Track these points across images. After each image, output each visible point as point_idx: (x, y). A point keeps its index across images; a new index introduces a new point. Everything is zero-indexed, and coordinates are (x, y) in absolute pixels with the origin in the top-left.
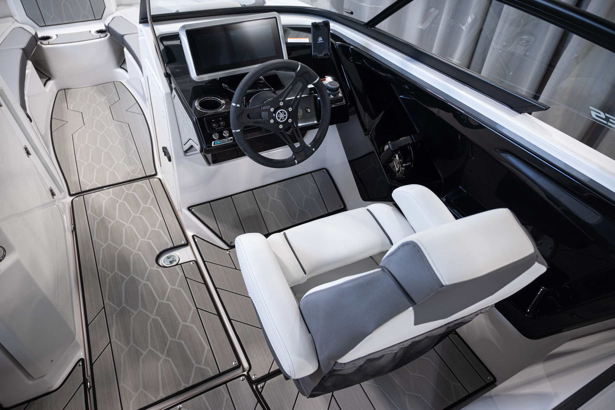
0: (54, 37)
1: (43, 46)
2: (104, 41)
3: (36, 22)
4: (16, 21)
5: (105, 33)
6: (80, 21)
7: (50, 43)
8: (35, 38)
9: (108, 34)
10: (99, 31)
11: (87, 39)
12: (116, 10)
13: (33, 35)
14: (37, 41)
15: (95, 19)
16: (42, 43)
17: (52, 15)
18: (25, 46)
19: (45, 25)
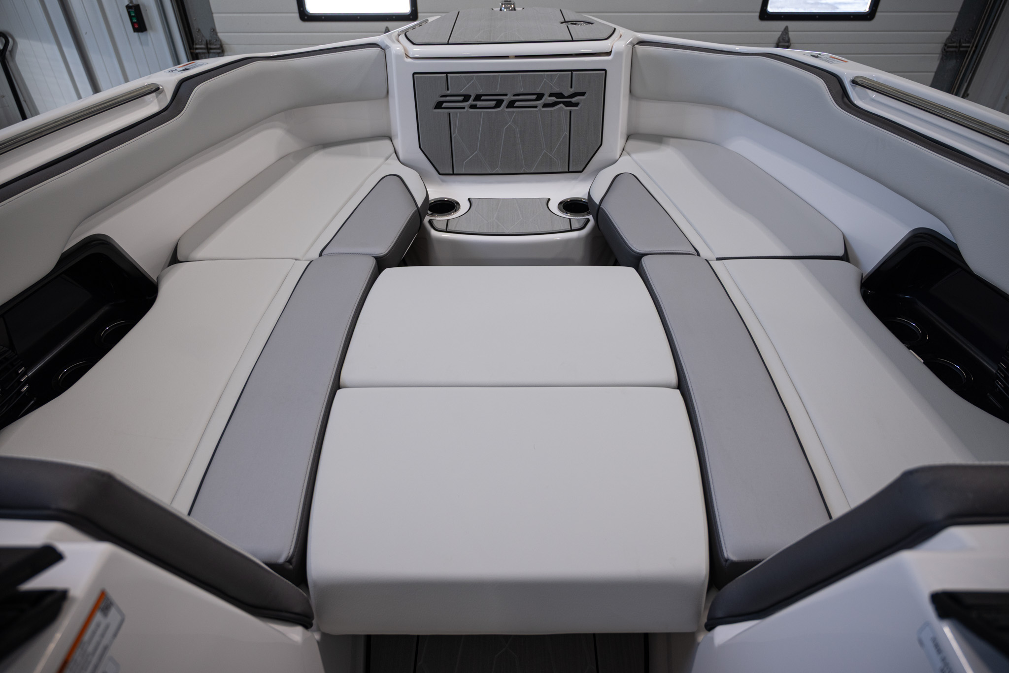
0: (464, 206)
1: (434, 233)
2: (578, 240)
3: (434, 164)
4: (394, 154)
5: (584, 216)
6: (532, 172)
7: (449, 228)
8: (419, 214)
9: (591, 217)
10: (569, 203)
11: (538, 231)
12: (623, 150)
13: (416, 209)
14: (422, 218)
15: (567, 171)
16: (433, 221)
17: (473, 153)
18: (387, 252)
19: (452, 173)
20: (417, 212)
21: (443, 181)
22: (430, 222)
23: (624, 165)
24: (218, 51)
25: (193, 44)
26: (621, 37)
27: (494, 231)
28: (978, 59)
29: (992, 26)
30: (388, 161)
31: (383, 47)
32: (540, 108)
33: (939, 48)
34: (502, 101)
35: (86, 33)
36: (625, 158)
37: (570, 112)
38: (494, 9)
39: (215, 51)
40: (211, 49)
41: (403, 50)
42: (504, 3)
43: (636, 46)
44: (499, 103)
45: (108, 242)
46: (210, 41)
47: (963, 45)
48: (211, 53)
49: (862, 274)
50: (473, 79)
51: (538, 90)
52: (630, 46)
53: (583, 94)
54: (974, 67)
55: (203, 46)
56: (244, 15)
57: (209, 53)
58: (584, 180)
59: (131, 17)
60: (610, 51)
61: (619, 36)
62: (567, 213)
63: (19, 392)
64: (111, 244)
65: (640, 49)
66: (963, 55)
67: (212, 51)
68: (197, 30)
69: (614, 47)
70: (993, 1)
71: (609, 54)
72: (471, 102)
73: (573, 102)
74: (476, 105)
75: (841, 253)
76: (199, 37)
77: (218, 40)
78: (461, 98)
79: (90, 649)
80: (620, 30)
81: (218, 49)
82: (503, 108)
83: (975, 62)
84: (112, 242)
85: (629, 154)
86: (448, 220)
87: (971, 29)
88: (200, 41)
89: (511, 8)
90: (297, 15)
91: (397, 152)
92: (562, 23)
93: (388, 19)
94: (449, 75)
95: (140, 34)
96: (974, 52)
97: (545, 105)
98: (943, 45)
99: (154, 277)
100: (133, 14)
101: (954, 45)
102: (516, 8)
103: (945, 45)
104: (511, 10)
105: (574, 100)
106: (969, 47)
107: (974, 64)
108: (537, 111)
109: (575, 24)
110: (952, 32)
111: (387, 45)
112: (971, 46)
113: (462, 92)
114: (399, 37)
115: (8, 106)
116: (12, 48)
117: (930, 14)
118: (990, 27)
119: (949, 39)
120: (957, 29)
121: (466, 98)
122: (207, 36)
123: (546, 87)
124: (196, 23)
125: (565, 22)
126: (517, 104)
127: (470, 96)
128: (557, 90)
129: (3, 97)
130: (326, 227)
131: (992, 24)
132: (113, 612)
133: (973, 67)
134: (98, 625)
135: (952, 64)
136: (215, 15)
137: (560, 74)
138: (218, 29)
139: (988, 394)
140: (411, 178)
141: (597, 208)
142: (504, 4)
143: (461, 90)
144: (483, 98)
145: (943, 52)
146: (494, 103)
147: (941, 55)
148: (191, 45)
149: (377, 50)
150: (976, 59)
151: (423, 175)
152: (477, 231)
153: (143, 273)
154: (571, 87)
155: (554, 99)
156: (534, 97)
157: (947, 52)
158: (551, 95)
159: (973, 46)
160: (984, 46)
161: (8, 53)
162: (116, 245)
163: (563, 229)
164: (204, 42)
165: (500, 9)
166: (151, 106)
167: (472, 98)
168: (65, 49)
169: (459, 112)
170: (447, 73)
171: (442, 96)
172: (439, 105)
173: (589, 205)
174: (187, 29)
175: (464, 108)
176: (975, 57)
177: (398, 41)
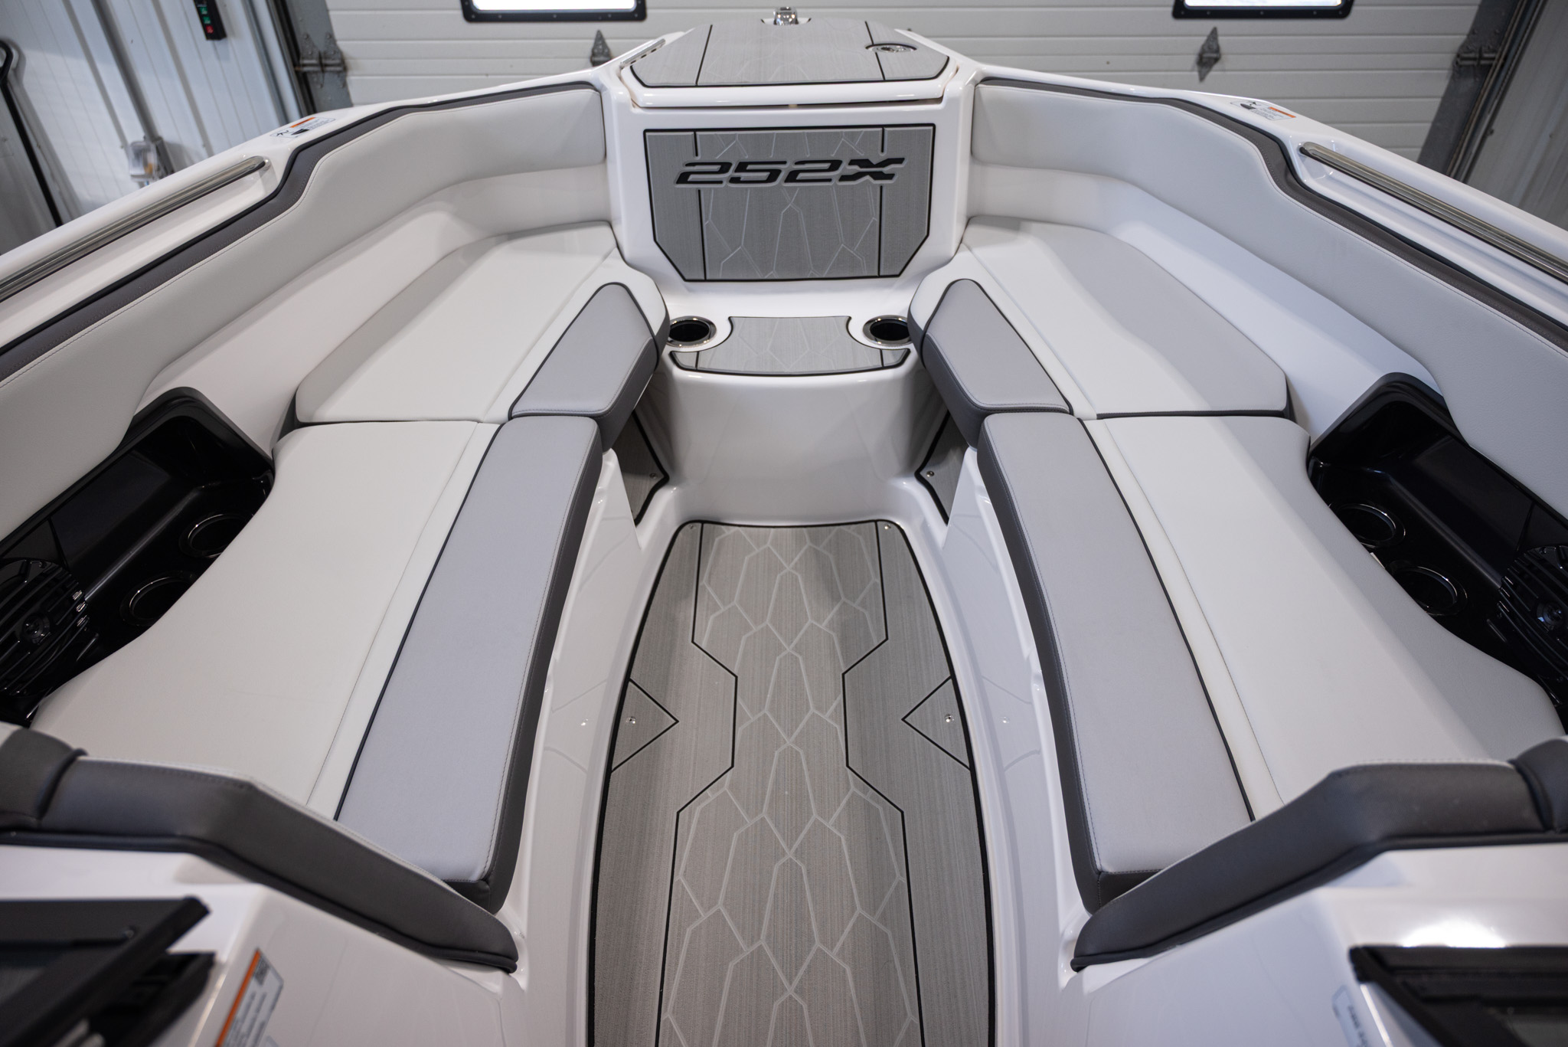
0: (722, 330)
2: (894, 381)
3: (676, 265)
4: (616, 249)
5: (902, 344)
6: (824, 276)
7: (701, 365)
8: (655, 346)
9: (911, 346)
10: (879, 324)
11: (834, 369)
12: (961, 242)
13: (651, 338)
14: (660, 350)
15: (876, 274)
16: (677, 354)
17: (736, 248)
18: (609, 407)
19: (703, 278)
20: (653, 342)
21: (690, 290)
22: (672, 355)
23: (963, 266)
24: (339, 69)
25: (299, 59)
26: (957, 71)
27: (768, 370)
28: (1508, 77)
29: (1530, 27)
30: (608, 261)
31: (597, 88)
32: (835, 181)
33: (1447, 60)
34: (778, 172)
35: (132, 42)
36: (963, 255)
37: (881, 188)
38: (765, 20)
39: (332, 69)
40: (326, 65)
41: (628, 96)
42: (780, 11)
43: (980, 85)
44: (774, 175)
45: (193, 398)
46: (325, 53)
47: (1486, 55)
48: (327, 71)
49: (1310, 438)
50: (734, 139)
51: (833, 155)
52: (970, 85)
53: (900, 161)
54: (1502, 89)
55: (314, 61)
56: (378, 13)
57: (323, 71)
58: (902, 287)
59: (201, 17)
60: (940, 96)
61: (955, 70)
62: (876, 341)
63: (75, 628)
64: (199, 401)
65: (987, 90)
66: (1486, 70)
67: (328, 69)
68: (305, 37)
69: (947, 90)
70: (1525, 2)
71: (939, 100)
72: (731, 173)
73: (885, 173)
74: (739, 178)
75: (1280, 405)
76: (307, 46)
77: (338, 52)
78: (716, 168)
79: (244, 1029)
80: (957, 59)
81: (338, 65)
82: (780, 183)
83: (1503, 81)
84: (200, 398)
85: (969, 249)
86: (698, 352)
87: (1497, 31)
88: (310, 53)
89: (790, 20)
90: (459, 13)
91: (620, 247)
92: (867, 48)
93: (600, 18)
94: (698, 133)
95: (217, 42)
96: (1502, 66)
97: (843, 178)
98: (1454, 55)
99: (267, 452)
100: (204, 12)
101: (1472, 55)
102: (799, 19)
103: (1458, 56)
104: (791, 23)
105: (886, 170)
106: (1493, 59)
107: (1502, 85)
108: (831, 187)
109: (888, 49)
110: (1468, 35)
111: (603, 86)
112: (1497, 56)
113: (718, 158)
114: (623, 71)
115: (13, 154)
116: (18, 64)
117: (1434, 8)
118: (1527, 28)
119: (1464, 47)
120: (1476, 32)
121: (725, 167)
122: (320, 45)
123: (845, 150)
124: (304, 25)
125: (873, 45)
126: (801, 176)
127: (730, 165)
128: (861, 155)
129: (5, 140)
130: (516, 368)
131: (1529, 23)
132: (270, 977)
133: (1500, 89)
134: (253, 997)
135: (1468, 84)
136: (332, 14)
137: (866, 132)
138: (337, 34)
139: (1488, 620)
140: (642, 287)
141: (921, 335)
142: (781, 14)
143: (717, 155)
144: (749, 167)
145: (1454, 66)
146: (766, 174)
147: (1451, 72)
148: (296, 60)
149: (589, 92)
150: (1505, 77)
151: (659, 283)
152: (742, 370)
153: (249, 443)
154: (882, 151)
155: (856, 168)
156: (826, 166)
157: (1461, 66)
158: (852, 162)
159: (1500, 57)
160: (1517, 56)
161: (10, 72)
162: (208, 405)
163: (871, 365)
164: (316, 55)
165: (773, 20)
166: (253, 191)
167: (733, 168)
168: (100, 67)
169: (714, 188)
170: (695, 130)
171: (688, 165)
172: (683, 178)
173: (908, 326)
174: (289, 35)
175: (721, 182)
176: (1503, 74)
177: (620, 78)
